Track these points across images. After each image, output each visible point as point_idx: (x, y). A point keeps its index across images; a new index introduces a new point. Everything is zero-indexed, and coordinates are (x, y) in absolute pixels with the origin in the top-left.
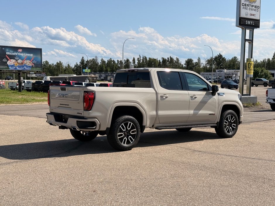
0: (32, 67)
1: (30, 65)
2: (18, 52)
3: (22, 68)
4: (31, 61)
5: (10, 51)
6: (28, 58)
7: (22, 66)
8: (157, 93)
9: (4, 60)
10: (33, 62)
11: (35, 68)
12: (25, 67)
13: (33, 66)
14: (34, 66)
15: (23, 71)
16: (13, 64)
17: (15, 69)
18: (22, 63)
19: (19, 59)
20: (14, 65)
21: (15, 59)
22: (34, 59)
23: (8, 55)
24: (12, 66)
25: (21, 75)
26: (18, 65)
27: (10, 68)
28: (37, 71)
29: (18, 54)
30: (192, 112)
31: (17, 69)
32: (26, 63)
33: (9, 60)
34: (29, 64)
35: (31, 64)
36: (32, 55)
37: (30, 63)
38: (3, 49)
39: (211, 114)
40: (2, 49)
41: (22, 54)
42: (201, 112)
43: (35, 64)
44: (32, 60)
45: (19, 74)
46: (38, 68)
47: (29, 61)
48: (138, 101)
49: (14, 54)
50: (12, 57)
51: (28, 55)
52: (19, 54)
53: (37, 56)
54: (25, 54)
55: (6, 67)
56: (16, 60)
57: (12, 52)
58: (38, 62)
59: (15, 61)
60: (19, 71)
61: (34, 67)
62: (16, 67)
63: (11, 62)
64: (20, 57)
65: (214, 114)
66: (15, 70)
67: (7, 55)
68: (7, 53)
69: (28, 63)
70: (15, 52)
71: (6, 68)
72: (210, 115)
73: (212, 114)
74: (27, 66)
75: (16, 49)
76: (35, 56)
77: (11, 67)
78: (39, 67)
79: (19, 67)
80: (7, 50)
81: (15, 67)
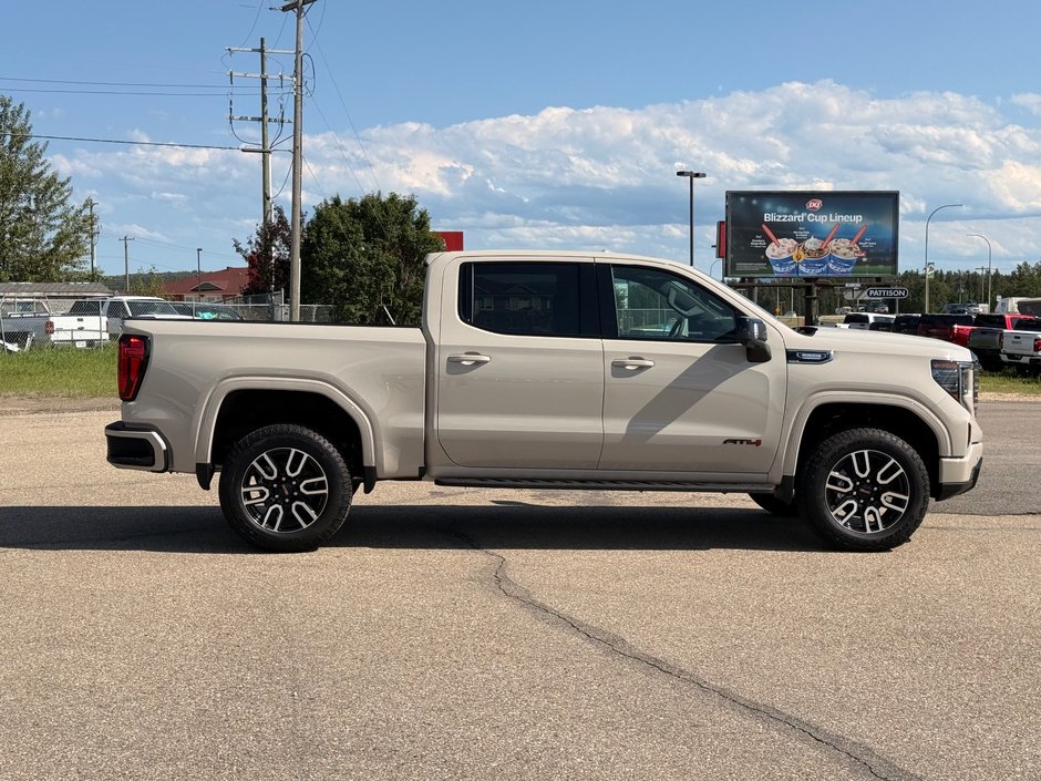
0: (859, 262)
1: (852, 256)
2: (809, 212)
3: (819, 267)
4: (855, 240)
5: (780, 209)
6: (845, 232)
7: (820, 262)
8: (430, 346)
9: (757, 243)
10: (864, 244)
11: (867, 266)
12: (831, 265)
13: (859, 259)
14: (865, 259)
15: (822, 278)
16: (785, 256)
17: (793, 271)
18: (820, 250)
19: (809, 237)
20: (791, 258)
21: (794, 237)
22: (866, 234)
23: (771, 225)
24: (782, 263)
25: (815, 295)
26: (804, 257)
27: (776, 269)
28: (878, 279)
29: (805, 218)
30: (617, 427)
31: (802, 272)
32: (834, 248)
33: (772, 241)
34: (845, 254)
35: (852, 253)
36: (858, 219)
37: (851, 249)
38: (754, 202)
39: (735, 441)
40: (748, 204)
41: (822, 219)
42: (677, 429)
43: (872, 251)
44: (858, 236)
45: (809, 290)
46: (881, 267)
47: (848, 242)
48: (332, 373)
49: (792, 219)
50: (783, 230)
51: (845, 219)
52: (811, 218)
53: (878, 222)
54: (833, 218)
55: (762, 265)
56: (800, 241)
57: (785, 210)
58: (880, 243)
59: (795, 243)
60: (808, 279)
61: (866, 263)
62: (797, 267)
63: (779, 249)
64: (813, 230)
65: (758, 443)
66: (795, 275)
67: (767, 223)
68: (768, 217)
69: (843, 249)
70: (796, 212)
71: (761, 271)
72: (728, 444)
73: (742, 442)
74: (838, 262)
75: (798, 200)
76: (872, 223)
77: (780, 266)
78: (885, 263)
79: (808, 264)
80: (768, 206)
81: (793, 267)
